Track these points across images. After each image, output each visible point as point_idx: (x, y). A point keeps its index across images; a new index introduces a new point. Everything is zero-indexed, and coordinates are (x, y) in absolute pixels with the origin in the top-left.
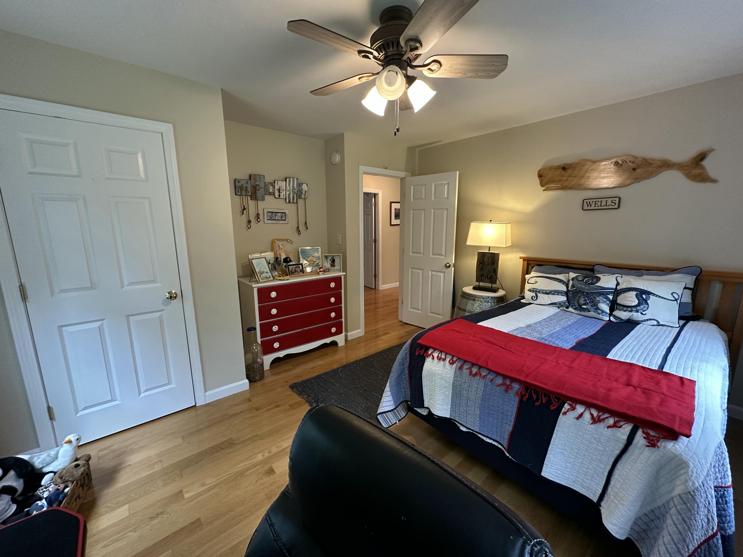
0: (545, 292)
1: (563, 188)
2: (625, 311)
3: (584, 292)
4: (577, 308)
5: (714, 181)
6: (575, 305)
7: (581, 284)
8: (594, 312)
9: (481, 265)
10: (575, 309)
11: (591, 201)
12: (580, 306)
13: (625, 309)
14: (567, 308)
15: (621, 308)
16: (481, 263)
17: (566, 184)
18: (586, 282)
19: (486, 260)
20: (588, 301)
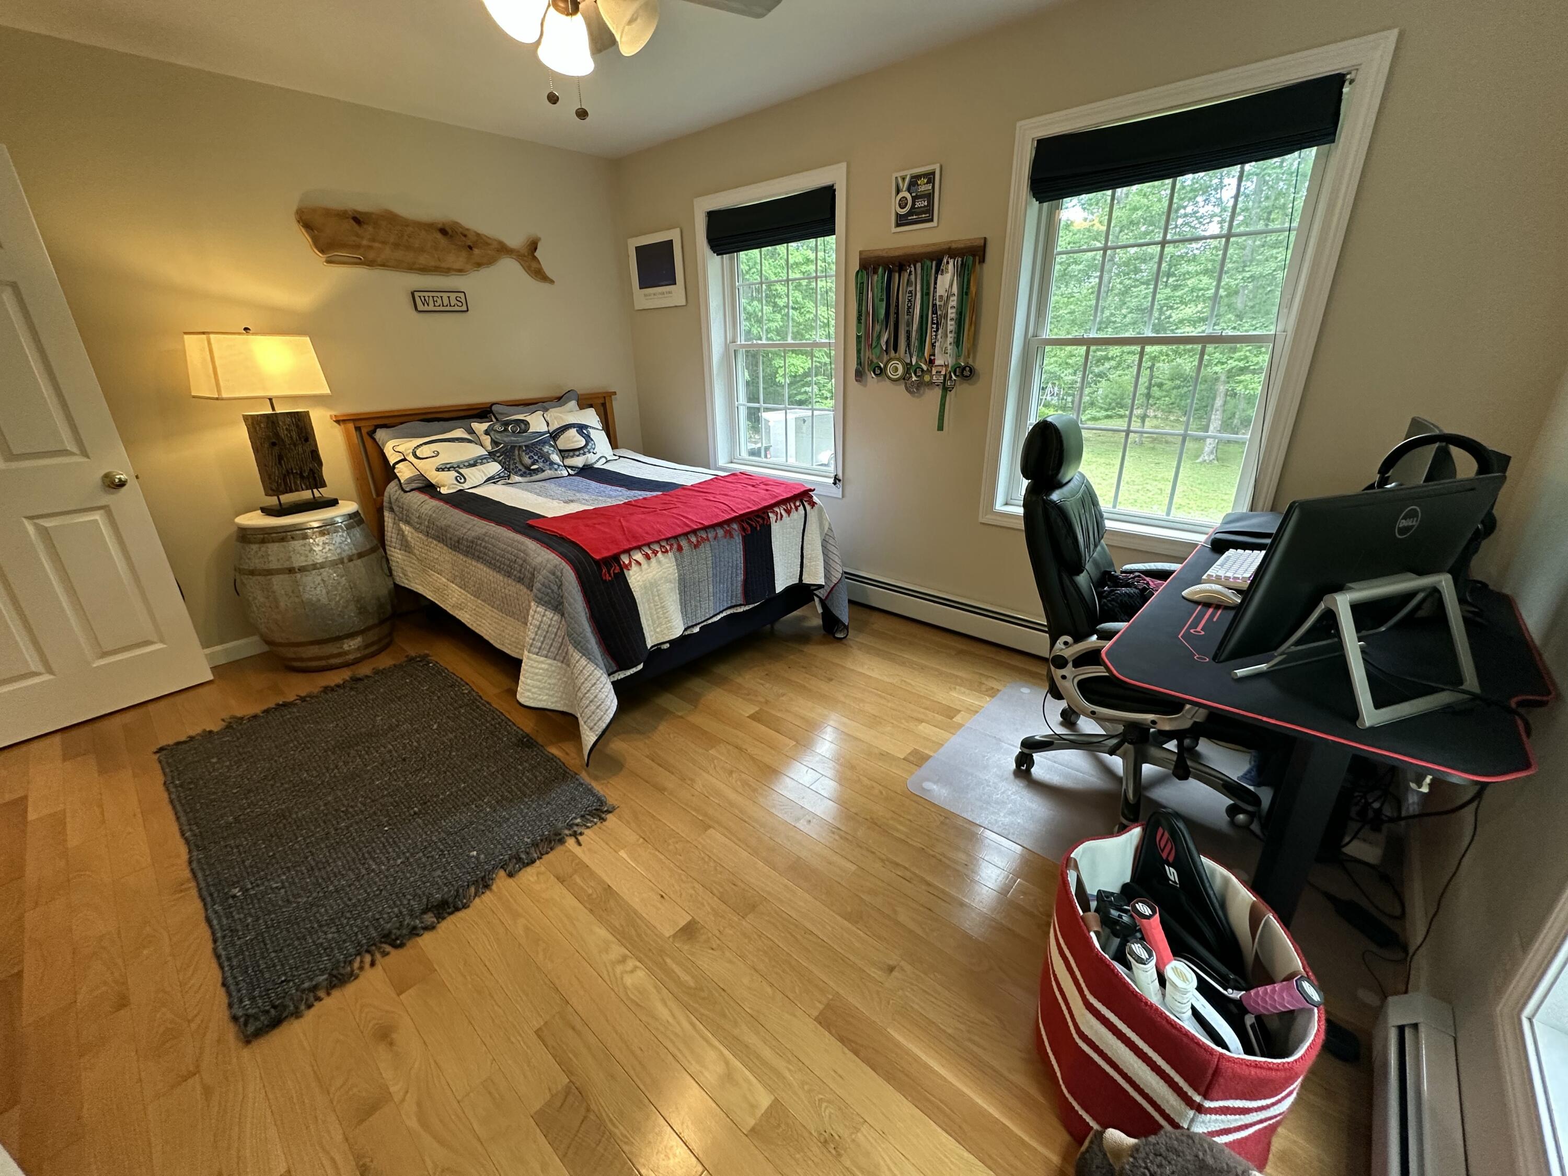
0: (466, 464)
1: (370, 264)
2: (578, 456)
3: (520, 447)
4: (525, 473)
5: (552, 282)
6: (520, 470)
7: (508, 436)
8: (550, 469)
9: (276, 448)
10: (521, 476)
11: (426, 294)
12: (528, 468)
13: (577, 453)
14: (509, 477)
15: (571, 454)
16: (274, 444)
17: (371, 255)
18: (513, 432)
19: (283, 433)
20: (536, 458)
